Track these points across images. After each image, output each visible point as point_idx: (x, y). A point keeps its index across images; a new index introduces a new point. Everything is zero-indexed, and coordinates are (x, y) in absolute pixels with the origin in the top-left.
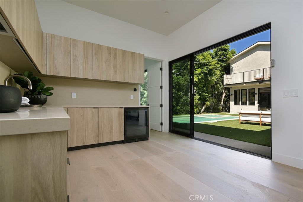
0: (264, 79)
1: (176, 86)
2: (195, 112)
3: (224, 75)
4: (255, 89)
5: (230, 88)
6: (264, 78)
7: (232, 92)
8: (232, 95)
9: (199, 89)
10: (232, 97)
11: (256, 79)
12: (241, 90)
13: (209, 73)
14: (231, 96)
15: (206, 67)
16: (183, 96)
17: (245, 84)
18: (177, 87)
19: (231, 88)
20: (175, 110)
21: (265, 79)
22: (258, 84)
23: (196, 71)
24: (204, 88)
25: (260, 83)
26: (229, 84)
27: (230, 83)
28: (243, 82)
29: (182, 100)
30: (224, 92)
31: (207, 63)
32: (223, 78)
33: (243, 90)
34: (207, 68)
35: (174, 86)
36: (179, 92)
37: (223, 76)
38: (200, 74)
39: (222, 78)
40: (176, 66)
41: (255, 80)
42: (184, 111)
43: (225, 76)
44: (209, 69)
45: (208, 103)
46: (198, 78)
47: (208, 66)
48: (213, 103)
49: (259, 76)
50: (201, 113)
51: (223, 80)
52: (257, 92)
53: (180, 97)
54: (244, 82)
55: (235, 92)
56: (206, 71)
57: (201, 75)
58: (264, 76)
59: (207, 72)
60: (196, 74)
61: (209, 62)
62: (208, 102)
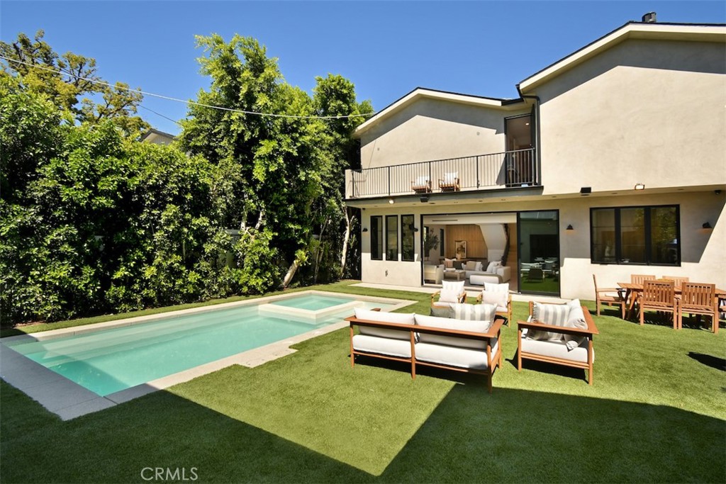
0: (429, 190)
1: (183, 190)
2: (259, 289)
3: (346, 171)
4: (413, 215)
5: (362, 211)
6: (430, 186)
7: (366, 223)
8: (366, 230)
9: (274, 208)
10: (366, 237)
11: (416, 190)
12: (387, 217)
13: (299, 156)
14: (363, 234)
15: (292, 138)
16: (216, 231)
17: (391, 202)
18: (189, 197)
19: (364, 209)
20: (181, 286)
21: (434, 192)
22: (419, 204)
23: (261, 145)
24: (290, 204)
25: (423, 201)
26: (358, 197)
27: (361, 197)
28: (387, 195)
29: (208, 248)
30: (348, 220)
31: (293, 124)
32: (344, 179)
33: (389, 218)
34: (295, 140)
35: (176, 192)
36: (198, 217)
37: (344, 173)
38: (271, 158)
39: (342, 180)
40: (200, 122)
41: (414, 193)
42: (220, 285)
43: (348, 172)
44: (299, 144)
45: (301, 254)
46: (267, 171)
47: (298, 135)
48: (319, 255)
49: (421, 182)
50: (281, 289)
51: (343, 185)
52: (417, 225)
53: (202, 236)
54: (391, 195)
55: (374, 220)
56: (291, 151)
57: (276, 162)
58: (430, 183)
59: (295, 154)
60: (260, 158)
61: (298, 122)
62: (303, 253)
